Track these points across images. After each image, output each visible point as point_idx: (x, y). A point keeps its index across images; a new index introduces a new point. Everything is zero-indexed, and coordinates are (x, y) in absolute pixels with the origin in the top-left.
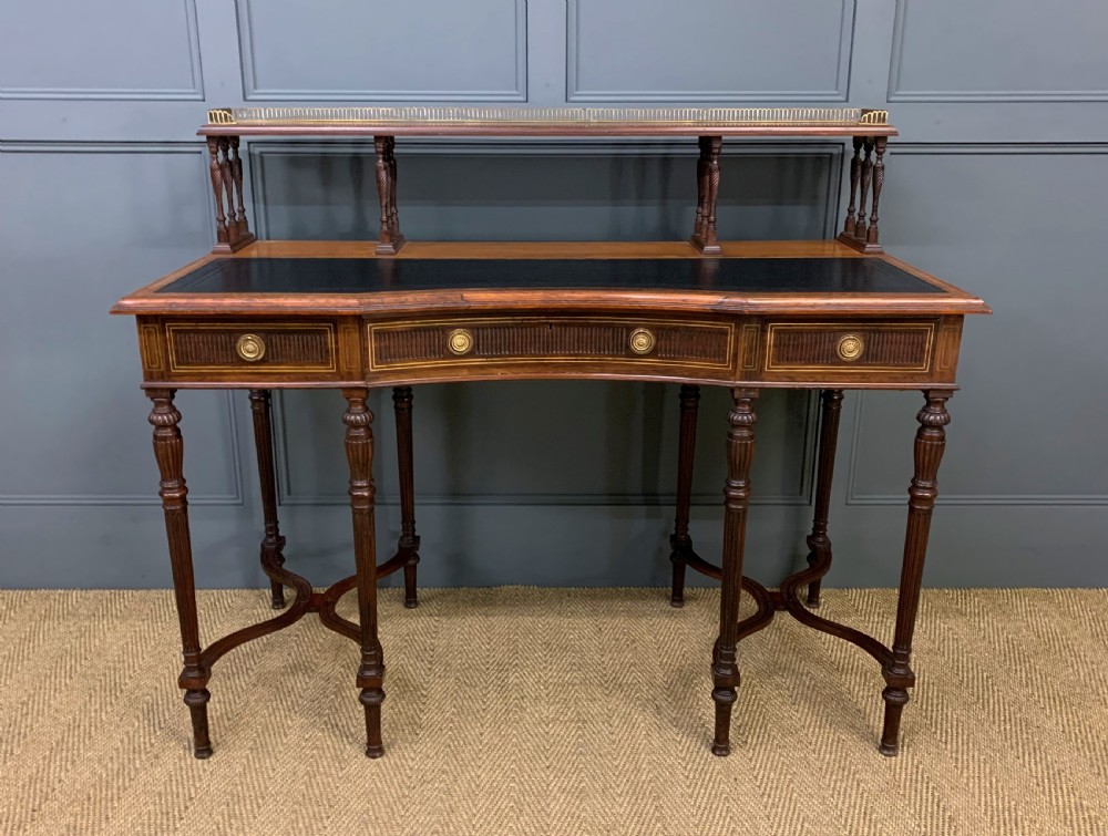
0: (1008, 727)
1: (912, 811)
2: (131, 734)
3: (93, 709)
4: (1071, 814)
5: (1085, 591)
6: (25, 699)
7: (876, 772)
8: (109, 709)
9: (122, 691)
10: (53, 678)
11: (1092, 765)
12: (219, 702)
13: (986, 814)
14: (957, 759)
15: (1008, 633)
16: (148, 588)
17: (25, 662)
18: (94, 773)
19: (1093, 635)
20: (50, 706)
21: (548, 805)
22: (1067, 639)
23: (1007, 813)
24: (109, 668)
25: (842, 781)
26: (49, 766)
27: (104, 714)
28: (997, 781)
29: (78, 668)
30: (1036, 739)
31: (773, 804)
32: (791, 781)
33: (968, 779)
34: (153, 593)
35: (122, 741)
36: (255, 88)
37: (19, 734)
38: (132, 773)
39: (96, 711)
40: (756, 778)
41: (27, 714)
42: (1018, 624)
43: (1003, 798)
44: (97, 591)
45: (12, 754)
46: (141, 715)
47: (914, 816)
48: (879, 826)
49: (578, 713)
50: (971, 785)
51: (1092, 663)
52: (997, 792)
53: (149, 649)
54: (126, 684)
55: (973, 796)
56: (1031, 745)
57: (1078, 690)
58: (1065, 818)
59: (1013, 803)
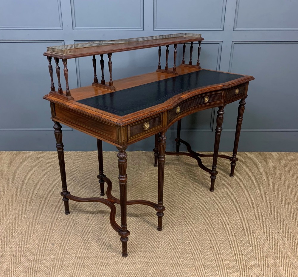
0: (256, 183)
1: (231, 201)
2: (51, 184)
3: (41, 178)
4: (267, 202)
5: (280, 153)
6: (25, 176)
7: (223, 193)
8: (45, 178)
9: (47, 175)
10: (30, 171)
11: (273, 192)
12: (71, 177)
13: (247, 201)
14: (242, 190)
15: (259, 163)
16: (50, 151)
17: (23, 168)
18: (44, 192)
19: (279, 163)
20: (31, 178)
21: (148, 199)
22: (273, 164)
23: (252, 201)
24: (43, 169)
25: (215, 194)
26: (33, 191)
27: (44, 180)
28: (251, 195)
29: (36, 169)
30: (262, 186)
31: (199, 199)
32: (203, 194)
33: (244, 194)
34: (51, 152)
35: (49, 185)
36: (76, 27)
37: (25, 184)
38: (53, 192)
39: (42, 179)
40: (196, 194)
41: (26, 179)
42: (262, 160)
43: (252, 198)
44: (37, 152)
45: (24, 188)
46: (53, 180)
47: (231, 202)
48: (223, 204)
49: (155, 180)
50: (245, 196)
51: (278, 169)
52: (251, 197)
53: (52, 165)
54: (48, 173)
55: (245, 198)
56: (260, 187)
57: (273, 175)
58: (265, 202)
59: (254, 199)
